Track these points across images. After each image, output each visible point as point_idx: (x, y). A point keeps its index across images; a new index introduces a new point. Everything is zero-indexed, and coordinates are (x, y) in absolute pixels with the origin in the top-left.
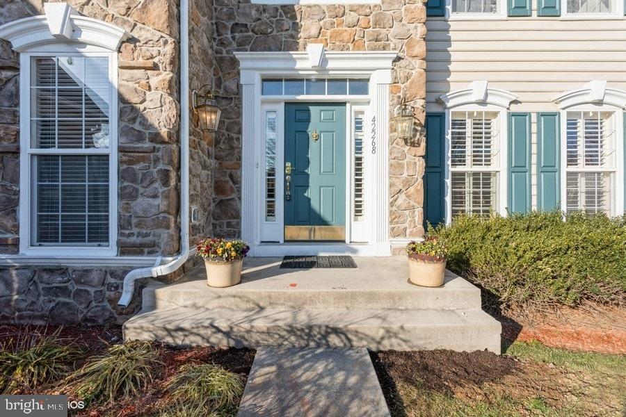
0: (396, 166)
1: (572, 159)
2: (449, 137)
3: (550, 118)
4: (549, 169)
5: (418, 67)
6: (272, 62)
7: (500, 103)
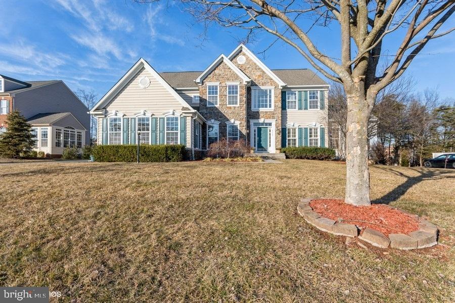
0: (276, 138)
1: (311, 136)
2: (287, 132)
3: (306, 129)
4: (306, 138)
5: (280, 122)
6: (256, 121)
7: (296, 126)
